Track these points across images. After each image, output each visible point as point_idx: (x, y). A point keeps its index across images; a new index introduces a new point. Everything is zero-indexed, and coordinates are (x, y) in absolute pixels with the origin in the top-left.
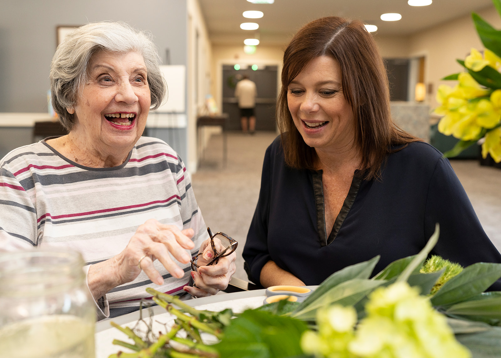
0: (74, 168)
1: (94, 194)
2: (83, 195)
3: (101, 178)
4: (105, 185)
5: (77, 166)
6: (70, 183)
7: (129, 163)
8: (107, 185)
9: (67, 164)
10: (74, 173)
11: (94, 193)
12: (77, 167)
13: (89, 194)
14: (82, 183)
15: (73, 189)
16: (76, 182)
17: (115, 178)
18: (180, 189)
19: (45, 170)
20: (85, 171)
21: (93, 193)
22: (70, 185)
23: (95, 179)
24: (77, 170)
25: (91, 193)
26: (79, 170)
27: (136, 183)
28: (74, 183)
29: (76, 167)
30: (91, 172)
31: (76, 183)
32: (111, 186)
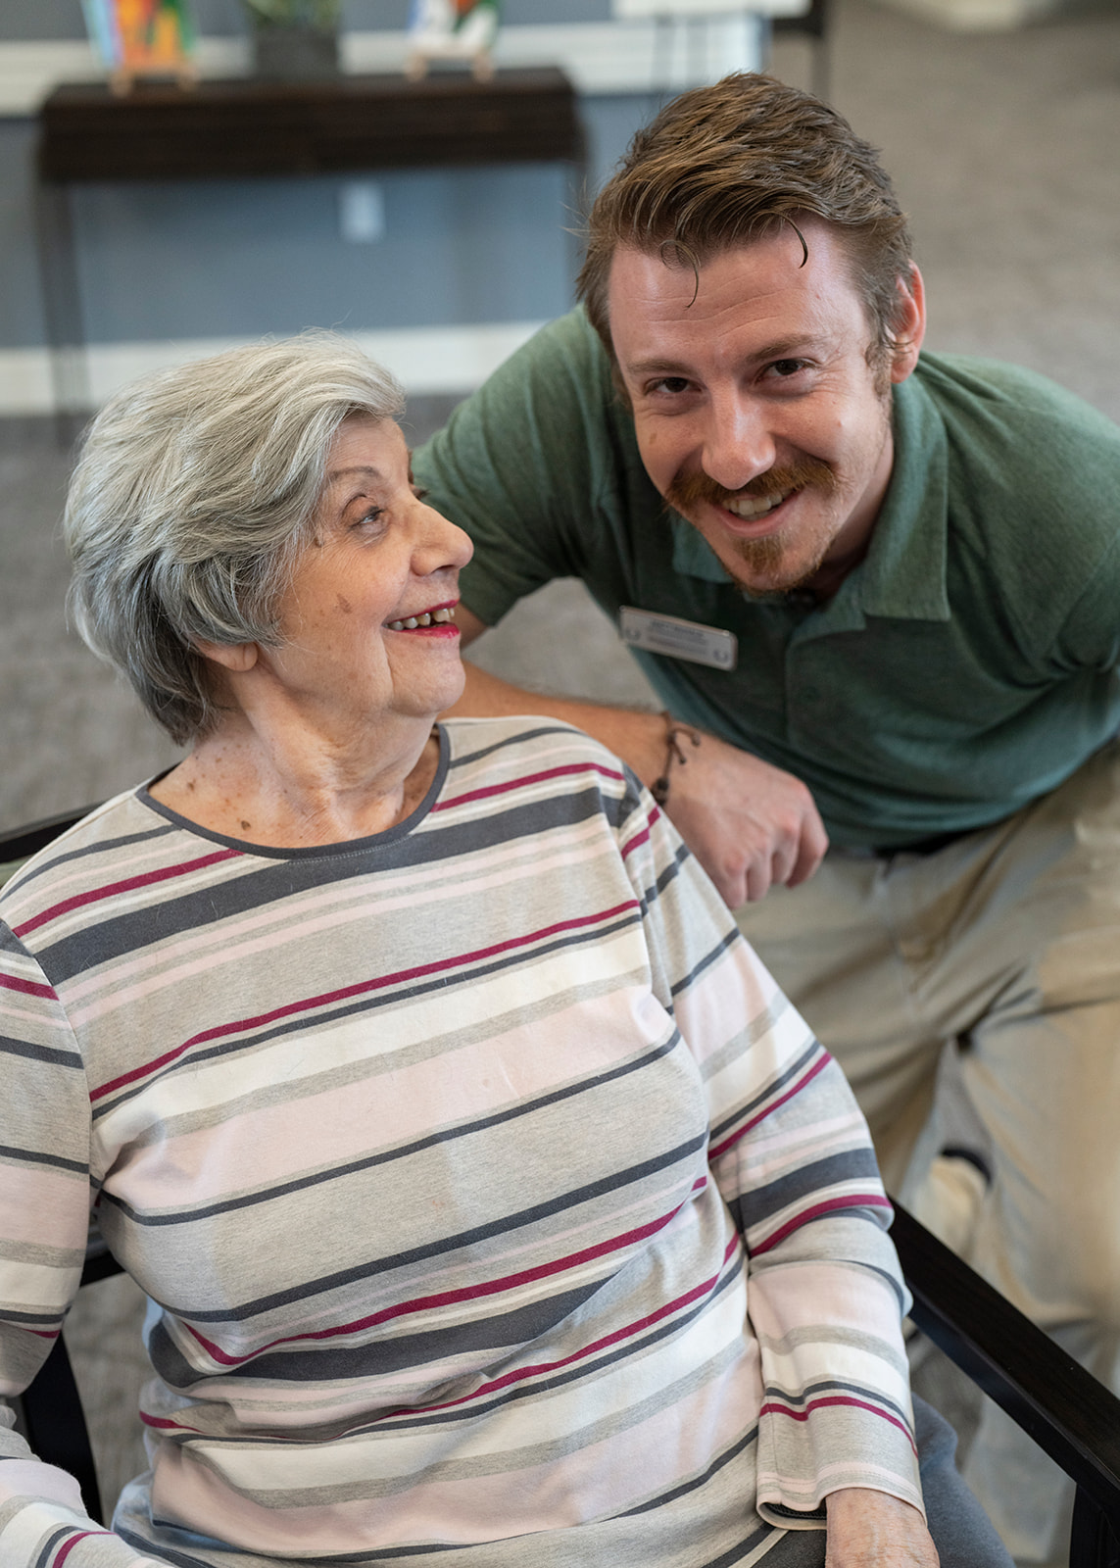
0: (241, 861)
1: (318, 936)
2: (284, 947)
3: (336, 880)
4: (350, 901)
5: (250, 853)
6: (237, 912)
7: (432, 817)
8: (359, 898)
9: (219, 850)
10: (245, 877)
11: (319, 932)
12: (251, 856)
13: (301, 938)
14: (274, 909)
15: (247, 933)
16: (255, 906)
17: (384, 872)
18: (637, 873)
19: (148, 891)
20: (281, 865)
21: (314, 933)
22: (236, 922)
23: (314, 886)
24: (251, 867)
25: (309, 936)
26: (259, 863)
27: (462, 881)
28: (248, 911)
29: (247, 855)
30: (299, 863)
31: (253, 910)
32: (375, 899)
